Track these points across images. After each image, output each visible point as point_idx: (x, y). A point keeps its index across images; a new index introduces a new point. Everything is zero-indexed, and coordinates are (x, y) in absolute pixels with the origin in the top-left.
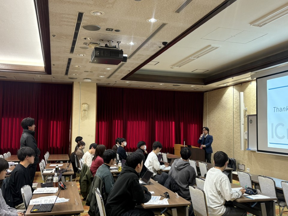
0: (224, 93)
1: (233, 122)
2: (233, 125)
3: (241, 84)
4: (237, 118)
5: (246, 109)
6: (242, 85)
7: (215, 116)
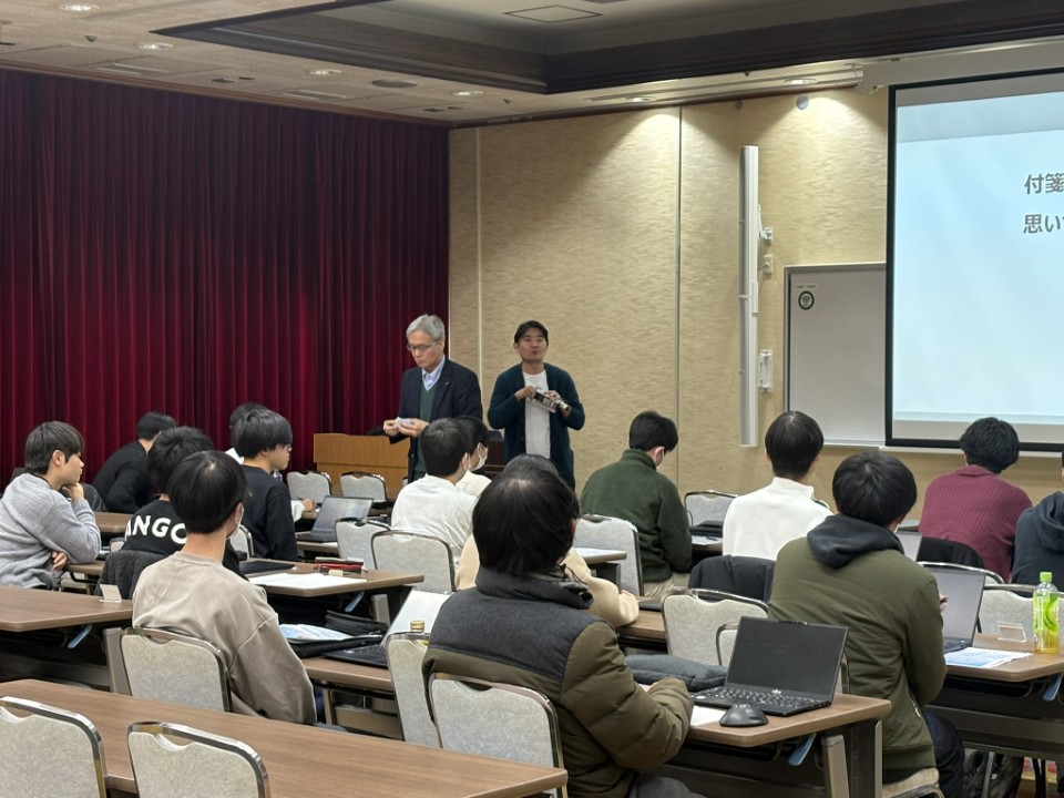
0: (612, 143)
1: (674, 305)
2: (672, 319)
3: (732, 104)
4: (706, 281)
5: (768, 235)
6: (739, 107)
7: (537, 269)
